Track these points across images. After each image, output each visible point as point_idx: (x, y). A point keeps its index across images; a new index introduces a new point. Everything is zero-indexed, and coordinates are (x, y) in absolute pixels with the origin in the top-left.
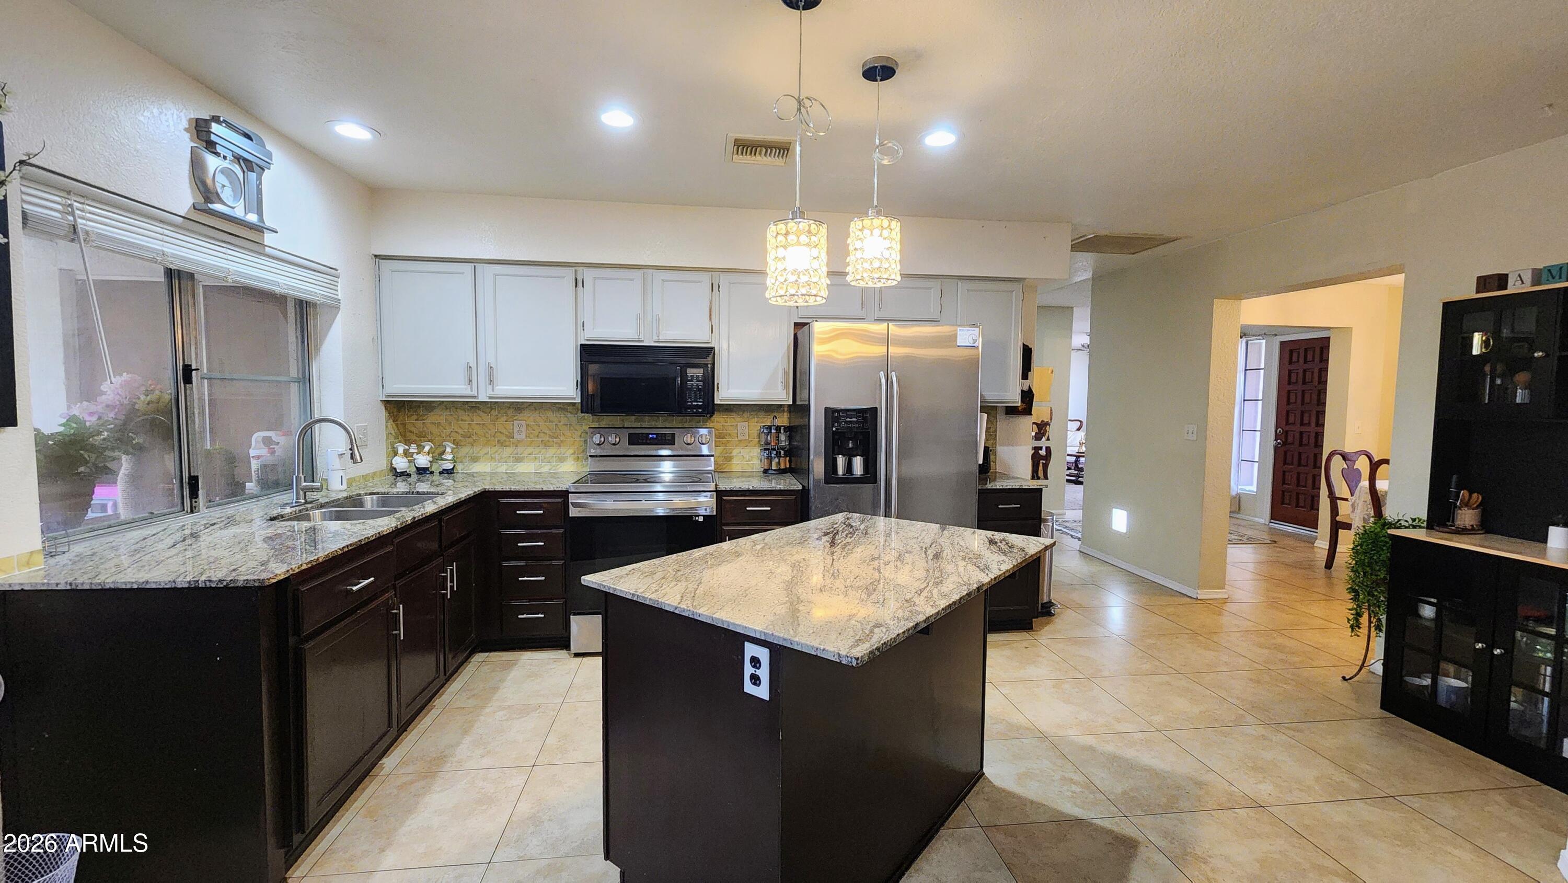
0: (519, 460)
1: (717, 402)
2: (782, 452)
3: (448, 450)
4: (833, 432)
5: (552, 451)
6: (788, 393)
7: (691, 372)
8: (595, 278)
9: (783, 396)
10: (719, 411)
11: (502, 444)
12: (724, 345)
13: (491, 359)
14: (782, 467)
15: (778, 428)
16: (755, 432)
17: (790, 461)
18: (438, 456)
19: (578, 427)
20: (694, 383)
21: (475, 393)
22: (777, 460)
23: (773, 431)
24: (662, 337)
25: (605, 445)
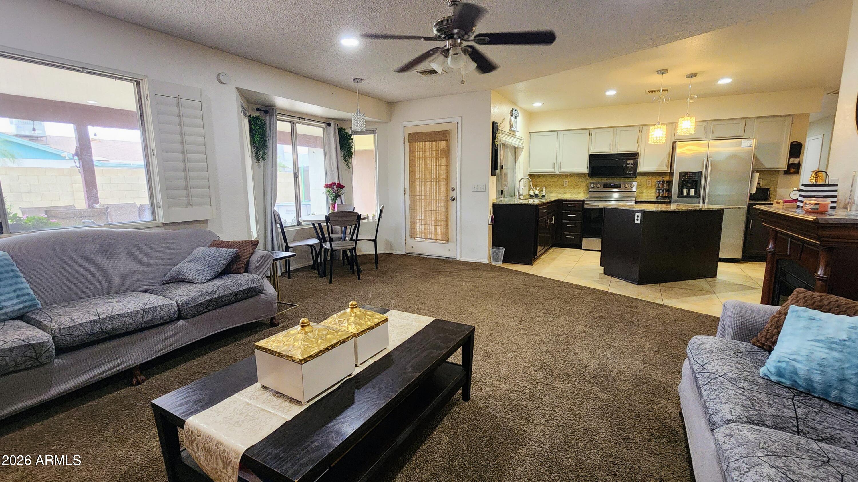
0: (565, 193)
1: (638, 172)
2: (665, 190)
3: (544, 189)
4: (683, 181)
5: (576, 190)
6: (668, 168)
7: (629, 162)
8: (596, 132)
9: (665, 169)
10: (639, 175)
11: (560, 188)
12: (643, 151)
13: (560, 161)
14: (664, 196)
15: (663, 182)
16: (654, 183)
17: (668, 194)
18: (541, 191)
19: (585, 182)
20: (630, 165)
21: (555, 171)
22: (662, 193)
23: (661, 182)
24: (619, 151)
25: (596, 187)
